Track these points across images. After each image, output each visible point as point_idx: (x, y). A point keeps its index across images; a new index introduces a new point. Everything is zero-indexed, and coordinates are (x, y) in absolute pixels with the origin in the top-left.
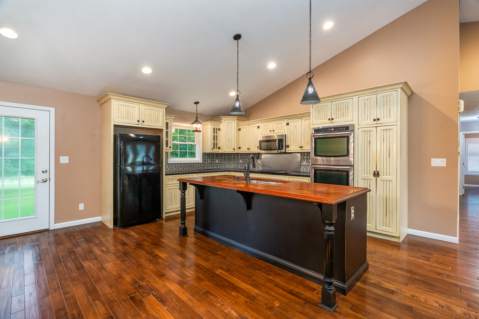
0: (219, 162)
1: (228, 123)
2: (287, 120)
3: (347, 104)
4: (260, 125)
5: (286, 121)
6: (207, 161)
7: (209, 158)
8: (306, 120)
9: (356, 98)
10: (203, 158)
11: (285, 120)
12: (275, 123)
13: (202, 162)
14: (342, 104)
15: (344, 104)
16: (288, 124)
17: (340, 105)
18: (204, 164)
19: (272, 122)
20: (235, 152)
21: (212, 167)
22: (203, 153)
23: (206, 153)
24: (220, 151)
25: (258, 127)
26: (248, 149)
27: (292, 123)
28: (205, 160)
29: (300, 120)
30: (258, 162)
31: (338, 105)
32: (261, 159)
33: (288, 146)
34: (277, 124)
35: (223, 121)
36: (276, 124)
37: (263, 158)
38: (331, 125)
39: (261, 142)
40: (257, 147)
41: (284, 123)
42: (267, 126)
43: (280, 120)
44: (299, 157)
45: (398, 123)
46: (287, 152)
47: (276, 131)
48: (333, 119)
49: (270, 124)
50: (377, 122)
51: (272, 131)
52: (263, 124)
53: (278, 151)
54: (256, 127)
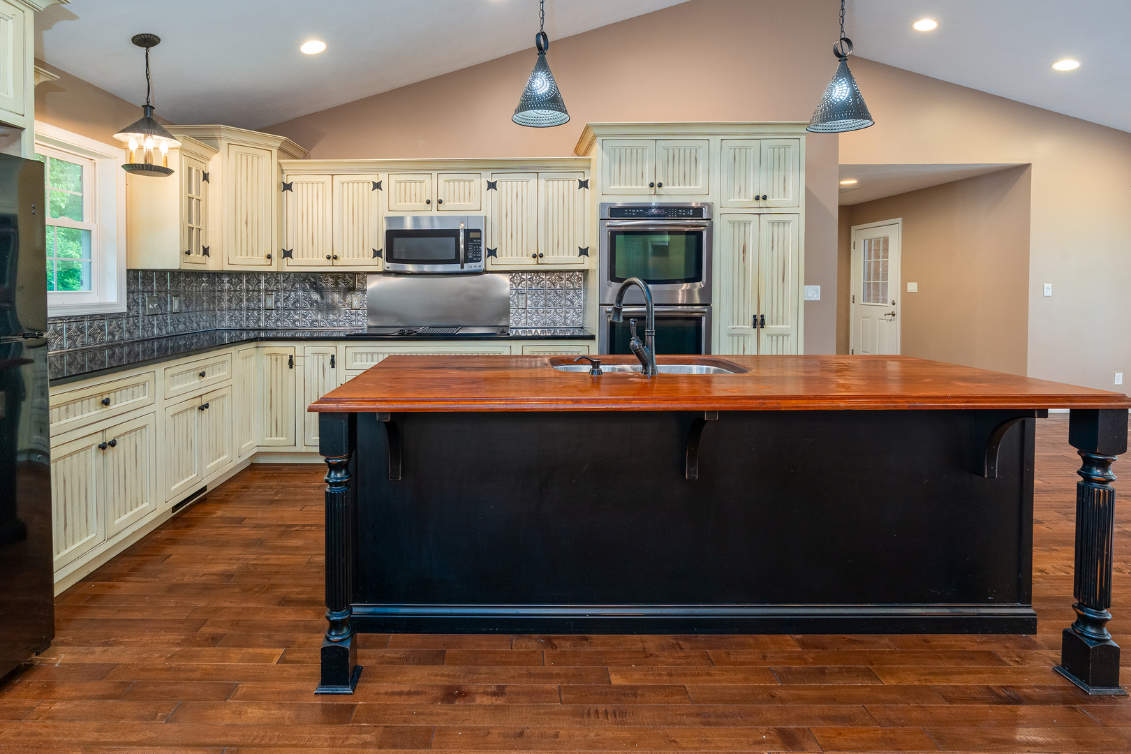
0: (184, 308)
1: (244, 157)
2: (489, 173)
3: (693, 151)
4: (382, 177)
5: (487, 177)
6: (144, 305)
7: (148, 292)
8: (553, 180)
9: (715, 141)
10: (129, 292)
11: (482, 172)
12: (443, 178)
14: (682, 151)
15: (688, 151)
16: (492, 186)
17: (676, 151)
18: (133, 317)
19: (435, 174)
20: (273, 268)
21: (161, 330)
22: (129, 271)
24: (212, 264)
25: (377, 186)
26: (329, 258)
27: (507, 184)
28: (134, 300)
29: (532, 181)
30: (351, 304)
31: (671, 152)
32: (364, 291)
33: (492, 253)
34: (454, 181)
35: (223, 144)
36: (448, 181)
38: (654, 201)
39: (392, 235)
40: (372, 254)
41: (480, 181)
42: (413, 184)
43: (463, 169)
44: (506, 286)
45: (802, 210)
46: (489, 268)
47: (452, 203)
48: (660, 185)
49: (426, 178)
50: (762, 203)
51: (435, 203)
52: (394, 178)
53: (462, 267)
54: (366, 184)
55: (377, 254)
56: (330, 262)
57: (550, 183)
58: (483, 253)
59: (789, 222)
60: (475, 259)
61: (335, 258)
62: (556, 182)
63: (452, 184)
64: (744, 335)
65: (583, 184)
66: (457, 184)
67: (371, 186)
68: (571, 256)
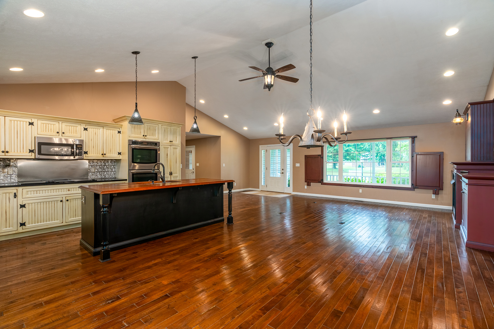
2: (84, 125)
3: (154, 127)
4: (34, 121)
8: (109, 130)
9: (160, 125)
11: (82, 124)
12: (64, 124)
14: (151, 127)
15: (153, 127)
16: (86, 129)
17: (150, 127)
19: (60, 122)
25: (31, 124)
26: (3, 152)
27: (91, 129)
29: (101, 129)
30: (8, 172)
31: (148, 126)
33: (86, 153)
37: (20, 167)
38: (145, 140)
39: (40, 144)
40: (28, 151)
41: (80, 128)
42: (50, 125)
43: (74, 122)
44: (87, 164)
45: (180, 145)
46: (85, 158)
47: (68, 134)
48: (146, 136)
49: (57, 124)
50: (171, 143)
51: (60, 133)
52: (40, 122)
53: (74, 157)
54: (25, 123)
55: (31, 151)
56: (4, 154)
57: (108, 130)
58: (83, 153)
59: (177, 148)
60: (80, 155)
61: (7, 152)
62: (110, 131)
63: (68, 127)
64: (167, 177)
65: (119, 132)
66: (70, 127)
67: (28, 123)
68: (115, 155)
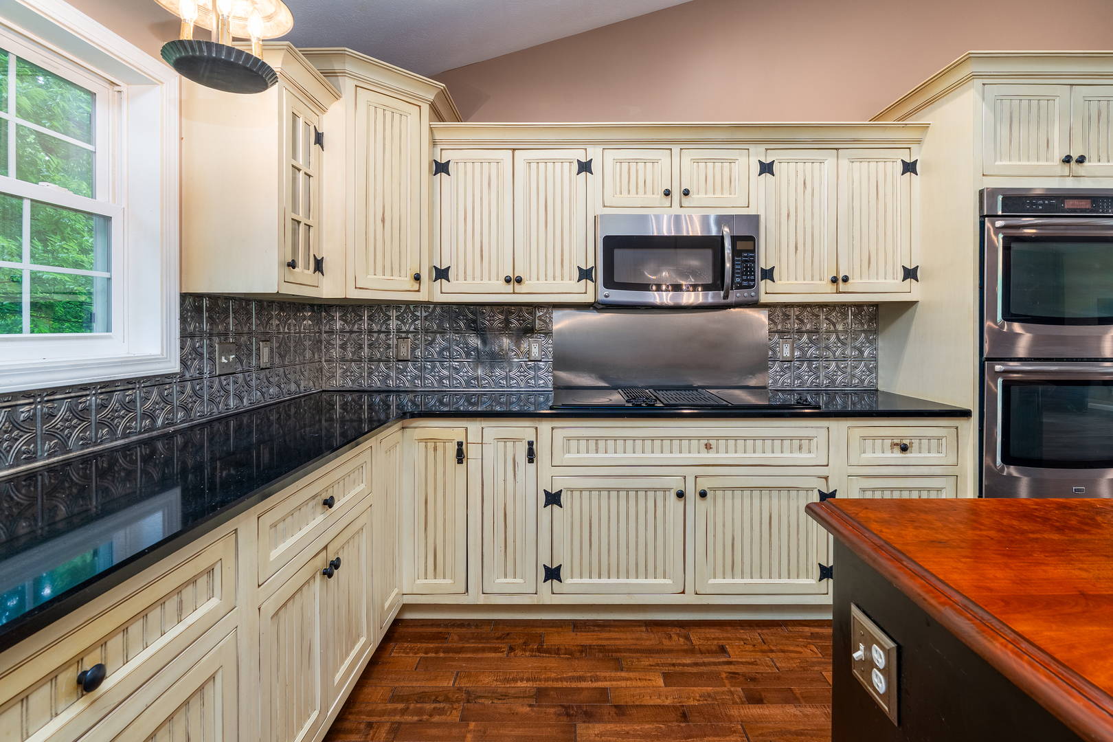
0: (277, 360)
2: (762, 148)
4: (594, 153)
5: (759, 154)
6: (212, 359)
7: (219, 335)
8: (861, 160)
10: (185, 335)
11: (752, 148)
12: (689, 155)
13: (175, 367)
16: (766, 168)
17: (1103, 102)
18: (192, 379)
19: (676, 149)
20: (422, 297)
21: (241, 399)
22: (184, 296)
23: (200, 296)
24: (329, 288)
25: (585, 167)
26: (508, 280)
27: (789, 166)
28: (194, 349)
29: (829, 159)
30: (529, 352)
31: (1093, 103)
32: (547, 333)
33: (768, 274)
34: (706, 161)
35: (347, 85)
36: (697, 161)
37: (560, 332)
38: (1070, 184)
39: (612, 244)
40: (576, 274)
41: (746, 161)
42: (641, 165)
43: (723, 141)
44: (762, 325)
46: (764, 299)
47: (702, 195)
48: (1081, 160)
49: (663, 156)
51: (676, 194)
52: (611, 155)
53: (726, 297)
54: (566, 165)
55: (585, 274)
56: (509, 288)
57: (856, 165)
58: (758, 274)
60: (745, 283)
61: (519, 280)
62: (865, 165)
63: (702, 165)
65: (909, 168)
66: (710, 165)
67: (575, 167)
68: (889, 280)
